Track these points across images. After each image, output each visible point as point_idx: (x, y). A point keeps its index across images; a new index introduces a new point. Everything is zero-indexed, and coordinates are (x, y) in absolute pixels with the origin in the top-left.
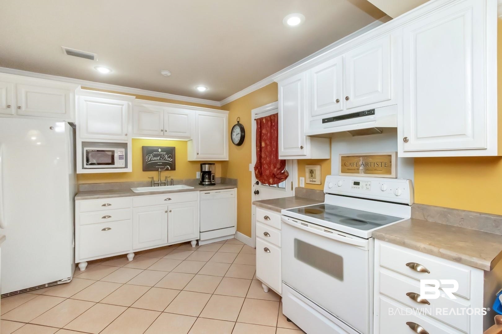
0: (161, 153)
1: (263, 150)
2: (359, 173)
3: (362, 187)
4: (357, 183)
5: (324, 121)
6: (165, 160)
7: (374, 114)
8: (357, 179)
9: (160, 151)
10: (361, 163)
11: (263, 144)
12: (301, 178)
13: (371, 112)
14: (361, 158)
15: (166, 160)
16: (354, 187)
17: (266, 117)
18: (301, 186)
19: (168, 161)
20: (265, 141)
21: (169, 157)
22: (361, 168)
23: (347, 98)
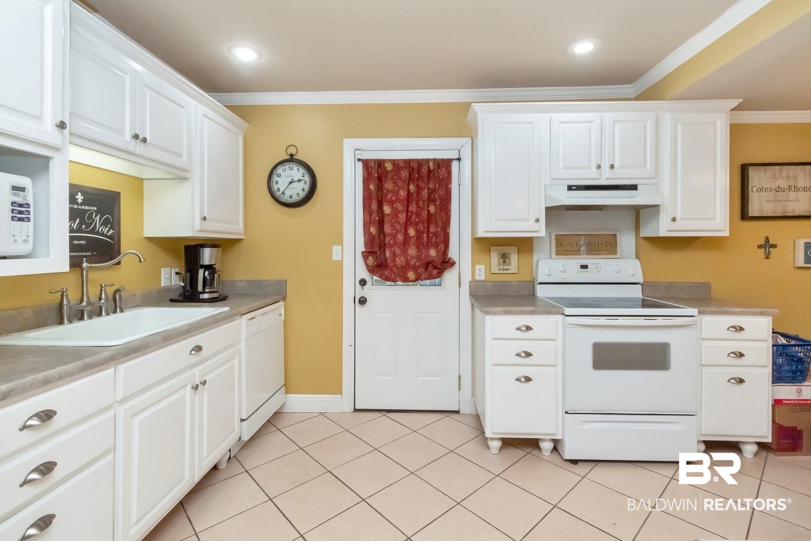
0: (83, 207)
1: (386, 220)
2: (580, 255)
3: (592, 270)
4: (584, 267)
5: (570, 188)
6: (93, 231)
7: (636, 189)
8: (584, 262)
9: (80, 201)
10: (582, 243)
11: (387, 209)
12: (478, 267)
13: (634, 187)
14: (582, 238)
15: (98, 233)
16: (582, 272)
17: (397, 160)
18: (477, 278)
19: (103, 235)
20: (391, 203)
21: (105, 223)
22: (583, 249)
23: (612, 167)
